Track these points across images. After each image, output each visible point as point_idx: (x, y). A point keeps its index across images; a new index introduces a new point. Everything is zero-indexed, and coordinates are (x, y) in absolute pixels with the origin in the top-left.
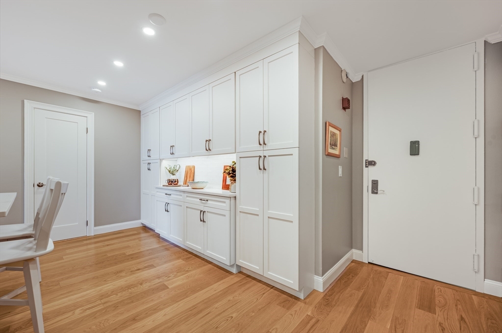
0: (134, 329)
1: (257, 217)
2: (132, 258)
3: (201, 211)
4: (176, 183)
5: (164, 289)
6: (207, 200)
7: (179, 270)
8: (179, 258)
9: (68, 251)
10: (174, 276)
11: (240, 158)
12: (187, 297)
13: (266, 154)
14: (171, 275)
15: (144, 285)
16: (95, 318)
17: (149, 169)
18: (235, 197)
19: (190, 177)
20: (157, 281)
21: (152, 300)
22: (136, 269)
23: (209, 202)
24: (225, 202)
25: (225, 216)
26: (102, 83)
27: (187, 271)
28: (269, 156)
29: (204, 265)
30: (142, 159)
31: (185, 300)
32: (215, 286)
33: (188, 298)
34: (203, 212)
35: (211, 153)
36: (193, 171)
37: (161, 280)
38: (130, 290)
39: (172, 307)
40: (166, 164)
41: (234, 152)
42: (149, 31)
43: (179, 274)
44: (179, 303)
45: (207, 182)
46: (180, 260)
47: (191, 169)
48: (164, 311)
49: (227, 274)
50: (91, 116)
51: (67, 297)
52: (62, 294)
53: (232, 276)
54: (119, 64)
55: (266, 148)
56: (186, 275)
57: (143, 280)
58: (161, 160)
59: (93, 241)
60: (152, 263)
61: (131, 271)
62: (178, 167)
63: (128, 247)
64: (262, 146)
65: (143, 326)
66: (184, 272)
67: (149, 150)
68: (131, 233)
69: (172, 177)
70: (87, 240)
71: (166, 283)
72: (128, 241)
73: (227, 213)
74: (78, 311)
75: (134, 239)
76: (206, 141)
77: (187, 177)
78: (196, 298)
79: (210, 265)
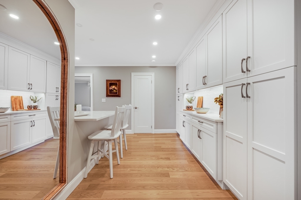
0: (141, 193)
1: (242, 144)
2: (162, 150)
3: (199, 130)
4: (191, 108)
5: (167, 176)
6: (203, 123)
7: (182, 167)
8: (185, 159)
9: (142, 139)
10: (177, 171)
11: (226, 87)
12: (176, 189)
13: (250, 81)
14: (176, 169)
15: (159, 169)
16: (132, 176)
17: (178, 100)
18: (222, 122)
19: (200, 105)
20: (166, 169)
21: (158, 180)
22: (161, 157)
23: (204, 124)
24: (212, 126)
25: (213, 137)
26: (154, 57)
27: (186, 170)
28: (253, 83)
29: (200, 171)
30: (176, 94)
31: (174, 190)
32: (200, 191)
33: (176, 191)
34: (199, 131)
35: (207, 86)
36: (202, 101)
37: (168, 170)
38: (151, 169)
39: (164, 191)
40: (187, 96)
41: (221, 83)
42: (158, 17)
43: (180, 170)
44: (170, 191)
45: (209, 109)
46: (186, 161)
47: (200, 99)
48: (159, 191)
49: (215, 186)
50: (153, 74)
51: (130, 160)
52: (129, 159)
53: (218, 191)
54: (155, 43)
55: (250, 74)
56: (184, 173)
57: (160, 166)
58: (184, 94)
59: (154, 136)
60: (170, 157)
61: (158, 158)
62: (194, 97)
63: (164, 143)
64: (246, 74)
65: (145, 194)
66: (183, 170)
67: (179, 89)
68: (170, 136)
69: (190, 105)
70: (151, 135)
71: (170, 173)
72: (166, 140)
73: (214, 135)
74: (129, 169)
75: (169, 140)
76: (203, 77)
77: (198, 104)
78: (181, 193)
79: (205, 173)
